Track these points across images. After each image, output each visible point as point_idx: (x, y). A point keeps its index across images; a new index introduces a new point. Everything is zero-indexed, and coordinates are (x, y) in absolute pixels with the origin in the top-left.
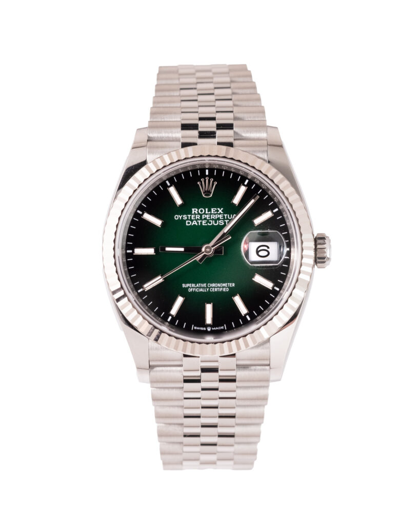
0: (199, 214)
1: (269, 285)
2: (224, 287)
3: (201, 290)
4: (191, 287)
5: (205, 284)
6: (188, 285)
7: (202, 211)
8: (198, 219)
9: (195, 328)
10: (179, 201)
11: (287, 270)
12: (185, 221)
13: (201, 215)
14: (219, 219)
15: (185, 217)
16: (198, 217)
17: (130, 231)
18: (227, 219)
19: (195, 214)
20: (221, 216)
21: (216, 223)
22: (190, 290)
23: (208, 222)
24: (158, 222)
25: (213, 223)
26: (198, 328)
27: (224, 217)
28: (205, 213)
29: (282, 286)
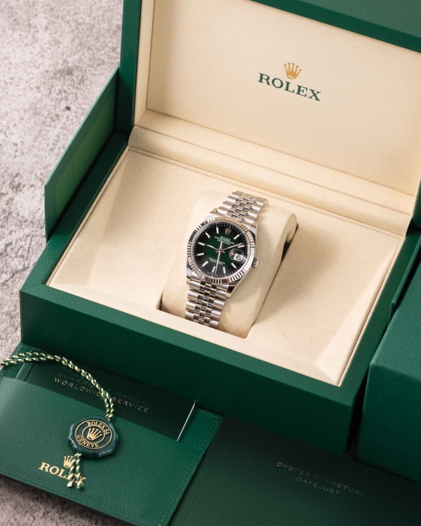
1: (235, 267)
2: (221, 263)
3: (215, 262)
4: (212, 260)
5: (216, 260)
6: (210, 259)
7: (224, 238)
8: (221, 240)
9: (208, 272)
10: (218, 232)
11: (242, 265)
14: (228, 242)
15: (217, 238)
17: (200, 236)
18: (230, 243)
19: (221, 238)
23: (224, 242)
24: (209, 237)
25: (226, 243)
29: (239, 269)
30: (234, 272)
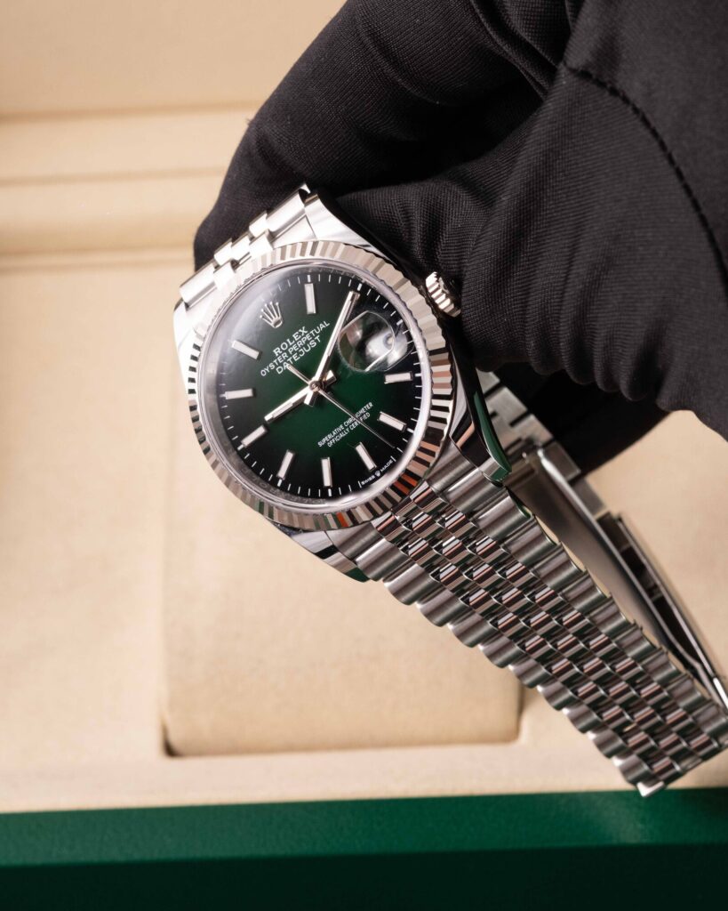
0: (283, 352)
1: (406, 377)
2: (362, 415)
3: (341, 435)
4: (329, 440)
5: (341, 426)
6: (324, 440)
7: (284, 346)
8: (287, 358)
9: (363, 483)
10: (253, 353)
12: (275, 369)
13: (286, 351)
14: (307, 342)
15: (272, 366)
16: (285, 355)
17: (225, 424)
18: (316, 335)
19: (280, 355)
20: (308, 337)
21: (307, 348)
22: (330, 444)
23: (299, 353)
24: (246, 393)
25: (304, 351)
26: (366, 481)
27: (311, 335)
28: (289, 347)
29: (418, 369)
30: (419, 392)
